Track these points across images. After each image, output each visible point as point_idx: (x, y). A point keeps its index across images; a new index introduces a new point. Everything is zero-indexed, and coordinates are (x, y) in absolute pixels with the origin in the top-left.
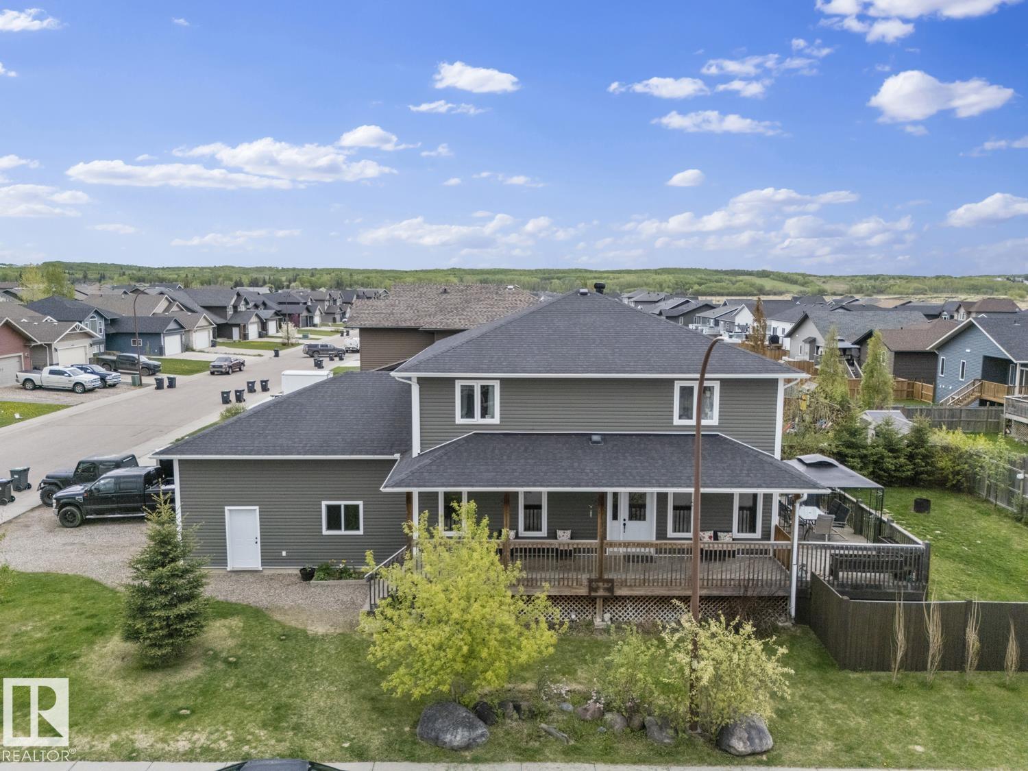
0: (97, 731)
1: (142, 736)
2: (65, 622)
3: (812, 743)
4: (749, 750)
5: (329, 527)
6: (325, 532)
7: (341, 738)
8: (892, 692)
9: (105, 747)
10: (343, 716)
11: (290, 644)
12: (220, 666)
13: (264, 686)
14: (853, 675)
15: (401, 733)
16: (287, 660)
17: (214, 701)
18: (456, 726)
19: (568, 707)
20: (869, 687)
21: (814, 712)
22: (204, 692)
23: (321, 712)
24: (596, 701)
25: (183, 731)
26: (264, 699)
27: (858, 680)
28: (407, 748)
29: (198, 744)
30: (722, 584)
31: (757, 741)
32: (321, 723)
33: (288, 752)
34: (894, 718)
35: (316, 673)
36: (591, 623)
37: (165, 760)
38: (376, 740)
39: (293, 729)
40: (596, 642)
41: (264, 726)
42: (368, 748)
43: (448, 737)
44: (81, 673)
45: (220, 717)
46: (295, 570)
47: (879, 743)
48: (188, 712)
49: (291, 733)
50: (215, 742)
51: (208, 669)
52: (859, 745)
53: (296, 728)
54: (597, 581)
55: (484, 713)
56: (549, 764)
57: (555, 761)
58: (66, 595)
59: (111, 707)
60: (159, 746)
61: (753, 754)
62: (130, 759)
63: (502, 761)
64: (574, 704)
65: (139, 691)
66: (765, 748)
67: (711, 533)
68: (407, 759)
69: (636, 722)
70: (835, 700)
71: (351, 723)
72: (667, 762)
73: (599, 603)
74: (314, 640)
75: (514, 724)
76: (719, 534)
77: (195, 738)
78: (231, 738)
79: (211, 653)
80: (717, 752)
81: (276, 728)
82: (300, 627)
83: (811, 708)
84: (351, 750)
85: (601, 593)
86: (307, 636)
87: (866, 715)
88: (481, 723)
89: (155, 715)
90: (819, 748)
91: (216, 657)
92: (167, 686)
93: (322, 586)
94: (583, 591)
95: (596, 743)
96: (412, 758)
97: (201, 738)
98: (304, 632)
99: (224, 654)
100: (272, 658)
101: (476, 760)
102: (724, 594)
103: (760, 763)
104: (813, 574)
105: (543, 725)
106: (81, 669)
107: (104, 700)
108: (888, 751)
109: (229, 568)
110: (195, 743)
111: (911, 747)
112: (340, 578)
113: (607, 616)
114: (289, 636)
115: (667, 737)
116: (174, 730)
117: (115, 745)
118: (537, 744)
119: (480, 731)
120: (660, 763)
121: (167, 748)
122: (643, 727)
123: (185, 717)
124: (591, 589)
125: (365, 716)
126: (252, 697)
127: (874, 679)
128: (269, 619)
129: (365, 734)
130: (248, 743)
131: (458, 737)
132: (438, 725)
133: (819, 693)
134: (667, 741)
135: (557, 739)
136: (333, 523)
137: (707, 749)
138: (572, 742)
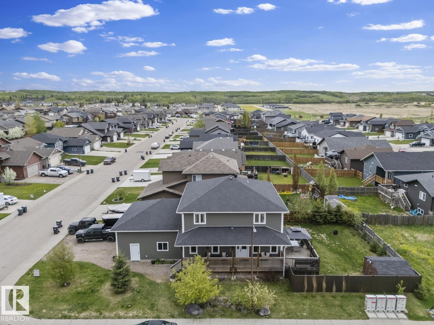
0: (110, 311)
1: (121, 312)
2: (91, 279)
3: (280, 313)
4: (264, 315)
5: (159, 249)
6: (158, 250)
7: (168, 313)
8: (303, 298)
9: (113, 315)
10: (168, 307)
11: (152, 286)
12: (135, 292)
13: (147, 298)
14: (295, 293)
15: (182, 311)
16: (152, 291)
17: (136, 303)
18: (195, 309)
19: (223, 304)
20: (298, 297)
21: (283, 304)
22: (133, 300)
23: (162, 305)
24: (229, 302)
25: (130, 311)
26: (148, 302)
27: (296, 295)
28: (184, 315)
29: (135, 314)
30: (265, 268)
31: (266, 313)
32: (163, 308)
33: (156, 316)
34: (302, 306)
35: (160, 294)
36: (231, 279)
37: (128, 318)
38: (176, 313)
39: (156, 310)
40: (232, 284)
41: (149, 309)
42: (174, 316)
43: (193, 313)
44: (101, 295)
45: (138, 307)
46: (150, 261)
47: (296, 313)
48: (130, 306)
49: (156, 311)
50: (138, 314)
51: (132, 293)
52: (291, 313)
53: (157, 310)
54: (232, 268)
55: (202, 306)
56: (217, 319)
57: (218, 318)
58: (89, 270)
59: (111, 305)
60: (126, 315)
61: (265, 316)
62: (120, 318)
63: (206, 318)
64: (224, 303)
65: (117, 300)
66: (268, 314)
67: (264, 253)
68: (184, 318)
69: (239, 308)
70: (289, 301)
71: (170, 308)
72: (244, 318)
73: (233, 273)
74: (158, 284)
75: (209, 308)
76: (266, 253)
77: (133, 313)
78: (142, 313)
79: (132, 289)
80: (257, 315)
81: (152, 310)
82: (154, 280)
83: (282, 303)
84: (170, 315)
85: (233, 271)
86: (156, 283)
87: (295, 305)
88: (201, 309)
89: (122, 307)
90: (281, 314)
91: (134, 290)
92: (123, 298)
93: (158, 266)
94: (228, 270)
95: (228, 313)
96: (185, 317)
97: (135, 313)
98: (155, 282)
99: (136, 289)
100: (148, 290)
101: (200, 318)
102: (266, 271)
103: (266, 318)
104: (289, 266)
105: (216, 309)
106: (101, 294)
107: (109, 303)
108: (297, 315)
109: (131, 260)
110: (134, 314)
111: (303, 314)
112: (163, 264)
113: (235, 277)
114: (152, 283)
115: (245, 312)
116: (128, 311)
117: (115, 315)
118: (214, 314)
119: (201, 311)
120: (243, 318)
121: (128, 316)
122: (240, 309)
123: (130, 307)
124: (231, 270)
125: (173, 306)
126: (145, 302)
127: (301, 294)
128: (145, 278)
129: (173, 311)
130: (146, 314)
131: (196, 313)
132: (191, 310)
133: (286, 299)
134: (245, 313)
135: (219, 312)
136: (160, 248)
137: (254, 315)
138: (223, 313)
